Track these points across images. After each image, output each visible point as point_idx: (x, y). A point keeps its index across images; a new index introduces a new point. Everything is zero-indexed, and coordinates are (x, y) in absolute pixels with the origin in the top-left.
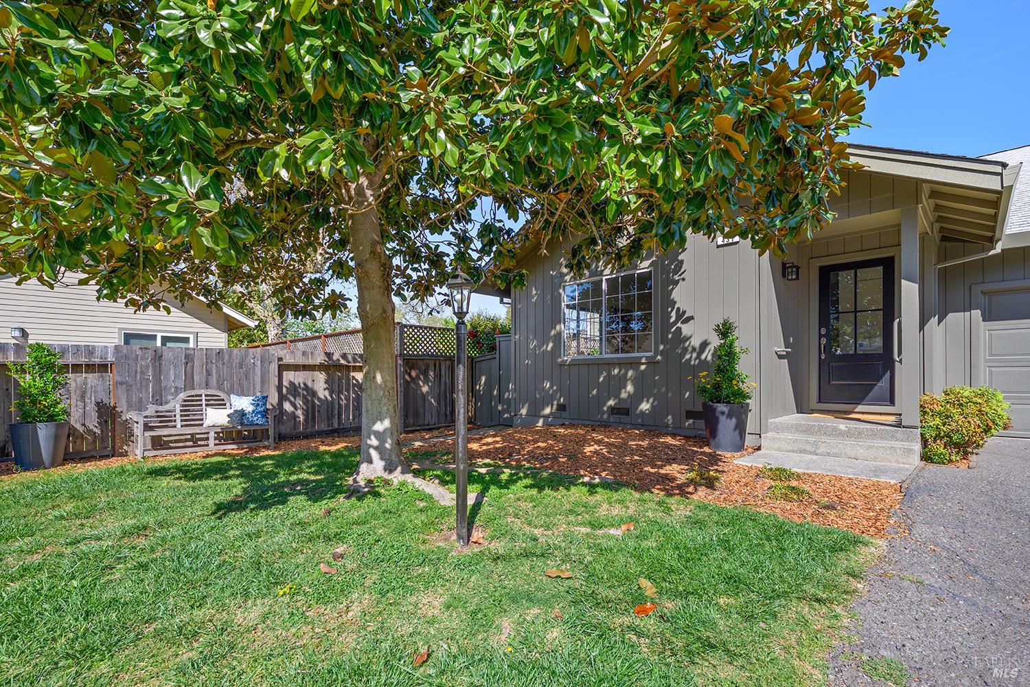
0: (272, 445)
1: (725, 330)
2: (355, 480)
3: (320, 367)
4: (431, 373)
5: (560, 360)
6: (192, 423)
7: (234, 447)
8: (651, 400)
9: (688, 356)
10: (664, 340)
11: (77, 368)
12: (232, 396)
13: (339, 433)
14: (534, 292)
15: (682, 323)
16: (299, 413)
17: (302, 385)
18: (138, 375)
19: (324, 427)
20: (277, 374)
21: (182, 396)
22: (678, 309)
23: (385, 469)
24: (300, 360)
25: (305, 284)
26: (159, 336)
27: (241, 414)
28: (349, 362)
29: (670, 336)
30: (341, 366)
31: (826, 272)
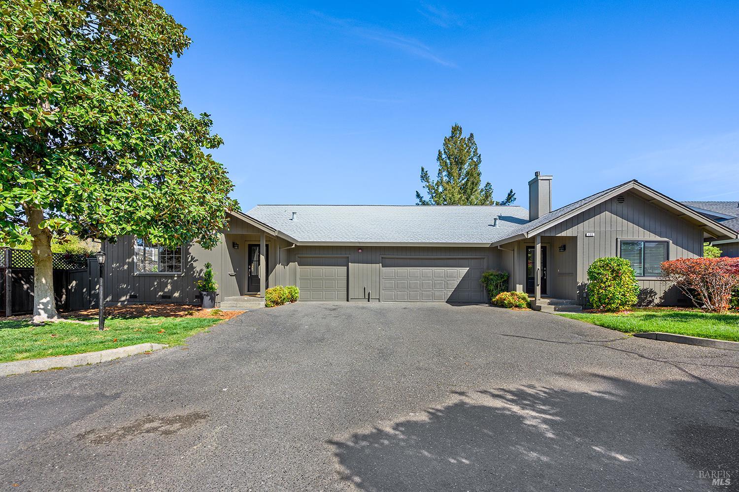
1: (208, 266)
2: (33, 322)
5: (133, 274)
8: (179, 292)
9: (195, 274)
10: (186, 268)
15: (193, 262)
22: (192, 256)
23: (48, 318)
29: (188, 266)
31: (250, 246)
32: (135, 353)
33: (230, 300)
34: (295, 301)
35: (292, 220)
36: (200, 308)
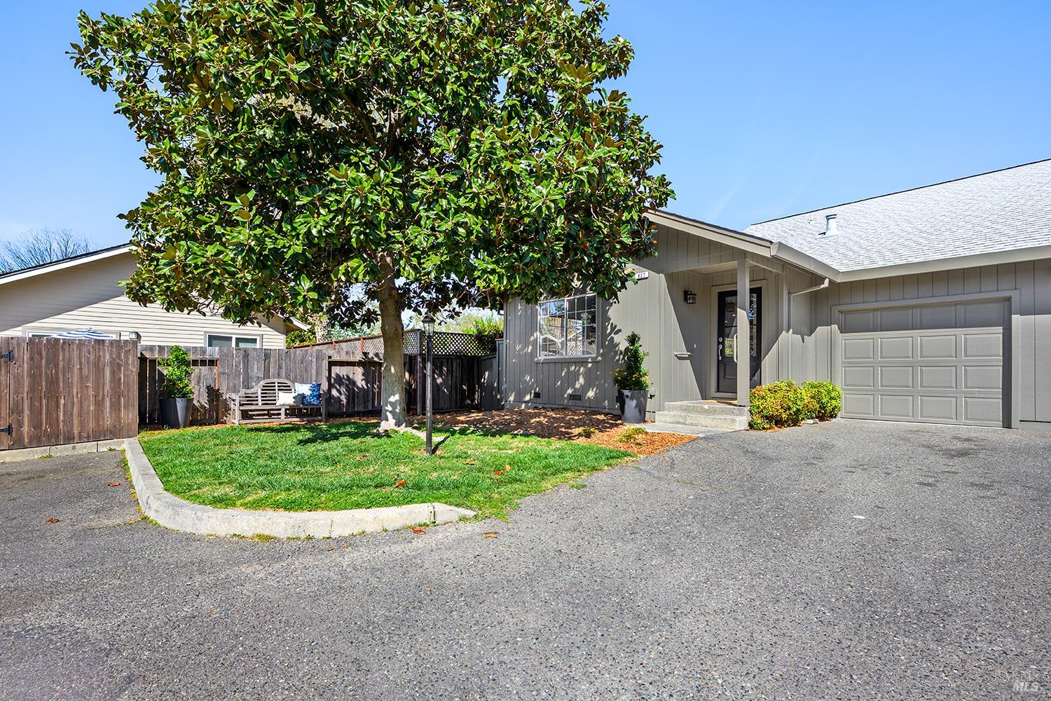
0: (324, 420)
1: (633, 339)
2: (377, 430)
3: (359, 364)
4: (445, 369)
5: (536, 359)
6: (269, 402)
7: (298, 419)
8: (595, 389)
9: (617, 358)
10: (603, 346)
11: (195, 363)
12: (296, 384)
13: (372, 414)
14: (520, 307)
15: (614, 334)
16: (343, 398)
17: (345, 377)
18: (234, 367)
19: (361, 409)
20: (327, 368)
21: (262, 383)
22: (612, 323)
23: (396, 425)
24: (344, 358)
25: (349, 303)
26: (234, 337)
27: (303, 396)
28: (381, 360)
29: (607, 343)
30: (375, 362)
31: (722, 296)
32: (398, 525)
33: (676, 408)
34: (831, 417)
35: (824, 233)
36: (619, 422)
